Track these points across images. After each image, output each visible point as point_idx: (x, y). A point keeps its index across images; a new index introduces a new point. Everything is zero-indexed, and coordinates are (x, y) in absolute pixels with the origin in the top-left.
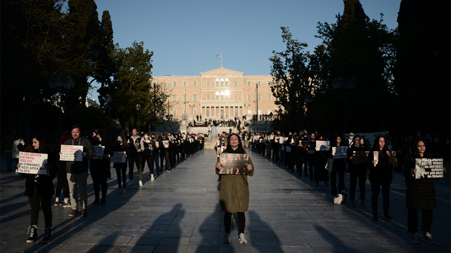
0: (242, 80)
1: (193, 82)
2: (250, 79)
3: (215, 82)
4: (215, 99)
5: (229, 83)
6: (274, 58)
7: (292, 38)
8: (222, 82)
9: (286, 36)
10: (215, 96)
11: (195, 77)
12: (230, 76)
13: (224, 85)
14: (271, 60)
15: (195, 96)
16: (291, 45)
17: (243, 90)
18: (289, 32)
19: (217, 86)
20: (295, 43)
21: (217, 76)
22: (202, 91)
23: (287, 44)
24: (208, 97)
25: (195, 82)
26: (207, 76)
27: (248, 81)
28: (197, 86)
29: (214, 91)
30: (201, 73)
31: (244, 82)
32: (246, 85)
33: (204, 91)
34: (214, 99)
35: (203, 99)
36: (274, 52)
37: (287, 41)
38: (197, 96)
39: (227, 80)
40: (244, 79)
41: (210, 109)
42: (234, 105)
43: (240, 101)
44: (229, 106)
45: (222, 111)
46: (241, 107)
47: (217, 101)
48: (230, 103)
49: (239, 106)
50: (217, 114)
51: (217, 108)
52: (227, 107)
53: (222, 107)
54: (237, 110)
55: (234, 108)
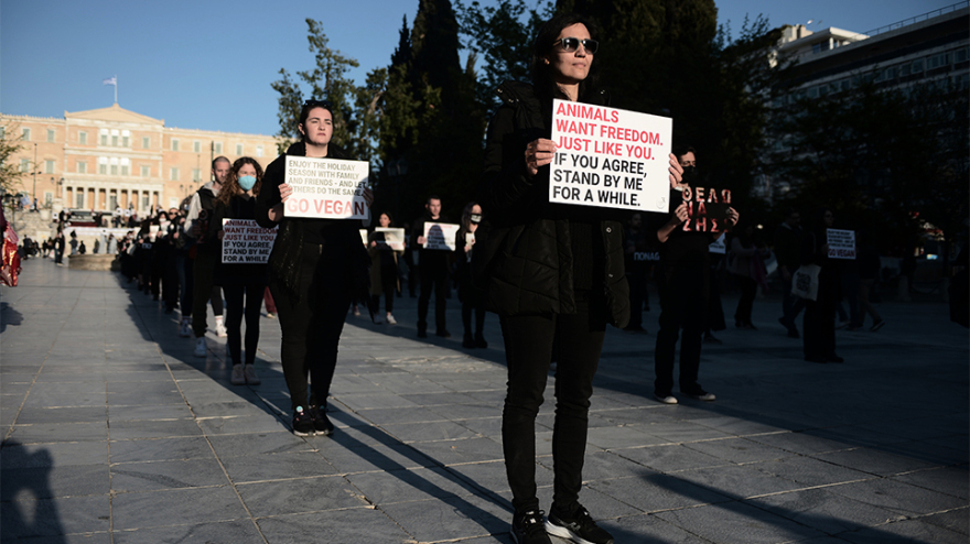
0: (161, 136)
1: (45, 132)
2: (177, 136)
3: (99, 136)
4: (98, 171)
5: (130, 142)
6: (280, 85)
7: (328, 46)
8: (115, 138)
9: (316, 40)
10: (98, 167)
11: (51, 122)
12: (135, 126)
13: (120, 143)
14: (275, 88)
15: (50, 161)
16: (325, 61)
17: (160, 158)
18: (323, 32)
19: (104, 144)
20: (334, 57)
21: (104, 123)
22: (66, 152)
23: (317, 57)
24: (82, 166)
25: (51, 132)
26: (81, 122)
27: (172, 139)
28: (55, 141)
29: (95, 154)
30: (67, 114)
31: (164, 141)
32: (169, 147)
33: (72, 152)
34: (94, 172)
35: (69, 171)
36: (282, 71)
37: (317, 51)
38: (54, 164)
39: (126, 133)
40: (164, 135)
41: (86, 193)
42: (141, 189)
43: (154, 179)
44: (130, 188)
45: (114, 199)
46: (156, 193)
47: (102, 176)
48: (132, 182)
49: (151, 189)
50: (100, 204)
51: (103, 190)
52: (125, 191)
53: (114, 191)
54: (148, 199)
55: (140, 193)
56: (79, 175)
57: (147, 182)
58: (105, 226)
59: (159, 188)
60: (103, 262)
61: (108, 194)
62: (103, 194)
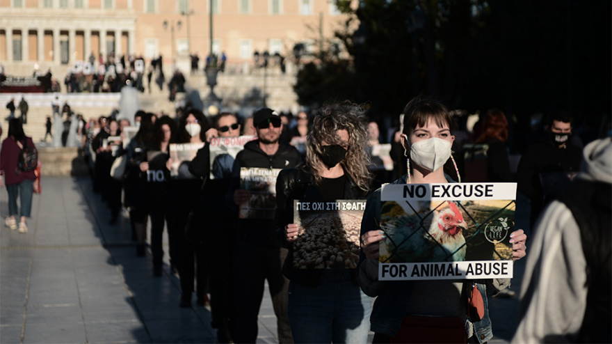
41: (25, 37)
42: (103, 27)
43: (121, 12)
44: (87, 27)
45: (66, 46)
46: (125, 34)
47: (47, 11)
48: (90, 18)
49: (118, 28)
50: (46, 52)
51: (49, 33)
52: (80, 33)
53: (64, 33)
54: (114, 44)
55: (103, 35)
56: (13, 10)
57: (111, 17)
58: (57, 89)
59: (130, 28)
60: (59, 161)
61: (57, 37)
62: (49, 38)
